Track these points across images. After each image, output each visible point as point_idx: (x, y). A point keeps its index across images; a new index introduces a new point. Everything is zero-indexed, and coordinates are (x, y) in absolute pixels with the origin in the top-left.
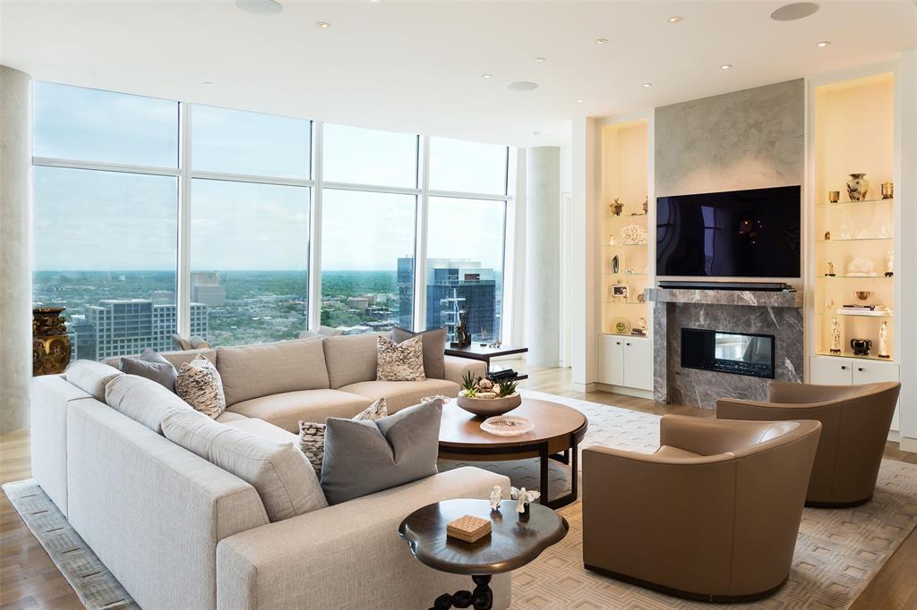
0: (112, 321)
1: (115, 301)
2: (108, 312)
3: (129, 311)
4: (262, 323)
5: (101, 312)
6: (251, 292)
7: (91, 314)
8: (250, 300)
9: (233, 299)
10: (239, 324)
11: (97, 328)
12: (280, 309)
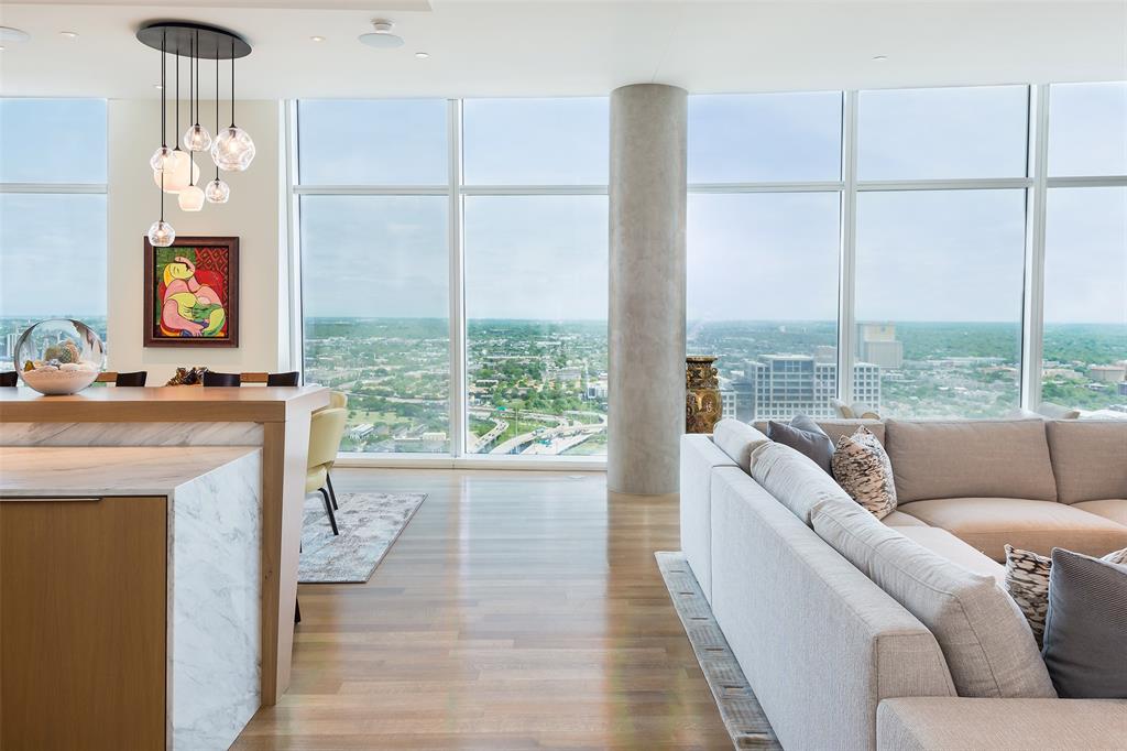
0: (772, 380)
1: (774, 357)
2: (767, 369)
3: (789, 370)
4: (954, 395)
5: (760, 369)
6: (938, 351)
7: (749, 371)
8: (937, 363)
9: (912, 359)
10: (920, 394)
11: (757, 387)
12: (978, 376)
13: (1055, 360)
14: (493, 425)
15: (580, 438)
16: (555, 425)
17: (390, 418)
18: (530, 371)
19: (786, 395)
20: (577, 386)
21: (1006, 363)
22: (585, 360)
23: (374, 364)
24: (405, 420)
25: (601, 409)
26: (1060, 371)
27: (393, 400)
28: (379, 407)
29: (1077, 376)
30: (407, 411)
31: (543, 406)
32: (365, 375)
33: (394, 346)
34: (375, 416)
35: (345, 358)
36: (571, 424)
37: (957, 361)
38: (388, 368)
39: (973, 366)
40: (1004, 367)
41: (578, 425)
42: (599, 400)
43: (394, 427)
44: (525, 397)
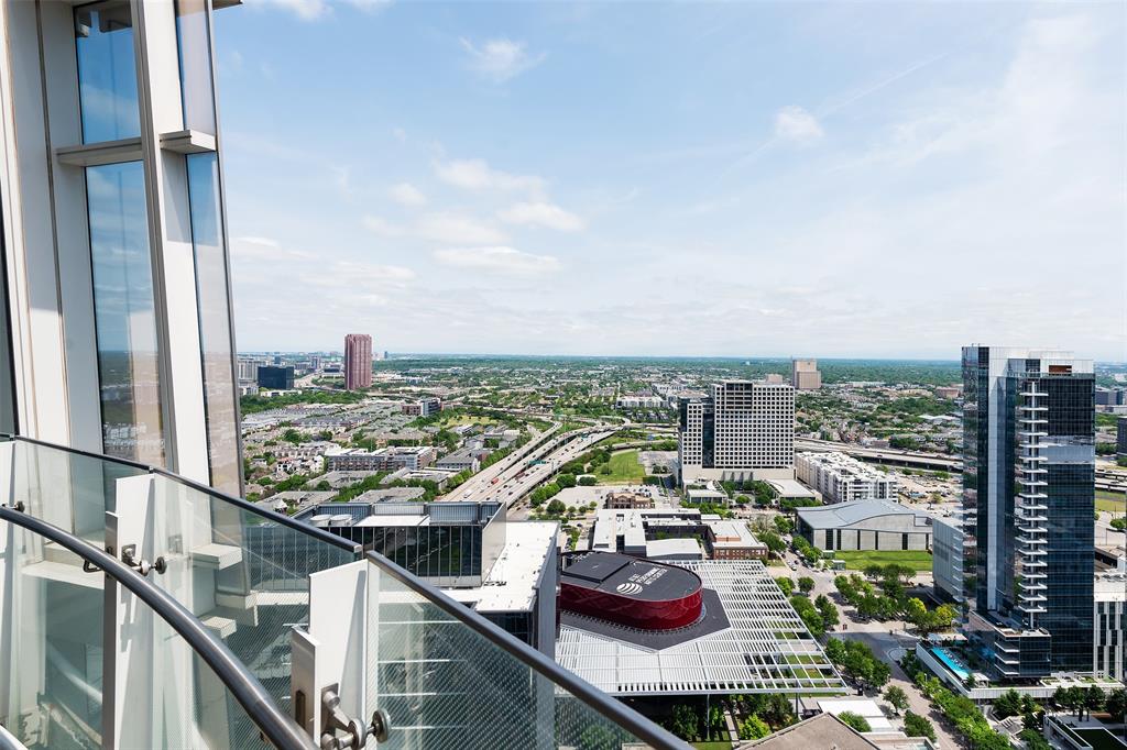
0: (726, 396)
1: (728, 381)
2: (723, 389)
3: (737, 389)
4: (850, 406)
5: (719, 389)
6: (844, 378)
8: (842, 385)
9: (828, 383)
10: (830, 405)
11: (716, 400)
12: (866, 394)
13: (916, 383)
14: (552, 425)
15: (609, 433)
16: (593, 425)
17: (485, 420)
18: (582, 390)
19: (744, 405)
20: (611, 399)
21: (886, 385)
22: (619, 383)
23: (479, 385)
24: (494, 422)
25: (625, 415)
26: (918, 391)
27: (489, 409)
28: (479, 414)
29: (929, 394)
30: (496, 416)
31: (588, 413)
32: (471, 392)
33: (494, 373)
34: (475, 419)
35: (460, 381)
36: (603, 424)
37: (855, 384)
38: (488, 388)
39: (865, 387)
40: (884, 388)
41: (608, 425)
42: (624, 408)
43: (486, 427)
44: (575, 407)
